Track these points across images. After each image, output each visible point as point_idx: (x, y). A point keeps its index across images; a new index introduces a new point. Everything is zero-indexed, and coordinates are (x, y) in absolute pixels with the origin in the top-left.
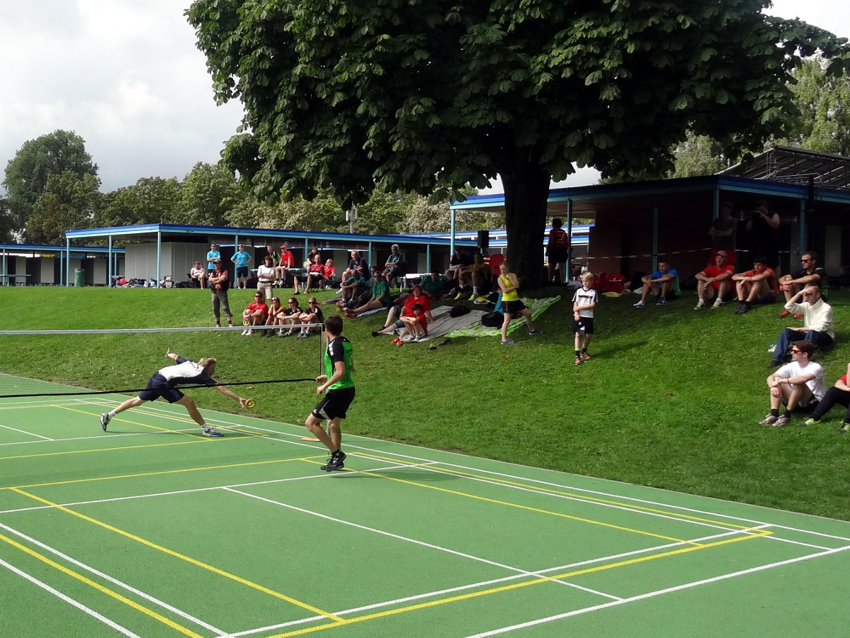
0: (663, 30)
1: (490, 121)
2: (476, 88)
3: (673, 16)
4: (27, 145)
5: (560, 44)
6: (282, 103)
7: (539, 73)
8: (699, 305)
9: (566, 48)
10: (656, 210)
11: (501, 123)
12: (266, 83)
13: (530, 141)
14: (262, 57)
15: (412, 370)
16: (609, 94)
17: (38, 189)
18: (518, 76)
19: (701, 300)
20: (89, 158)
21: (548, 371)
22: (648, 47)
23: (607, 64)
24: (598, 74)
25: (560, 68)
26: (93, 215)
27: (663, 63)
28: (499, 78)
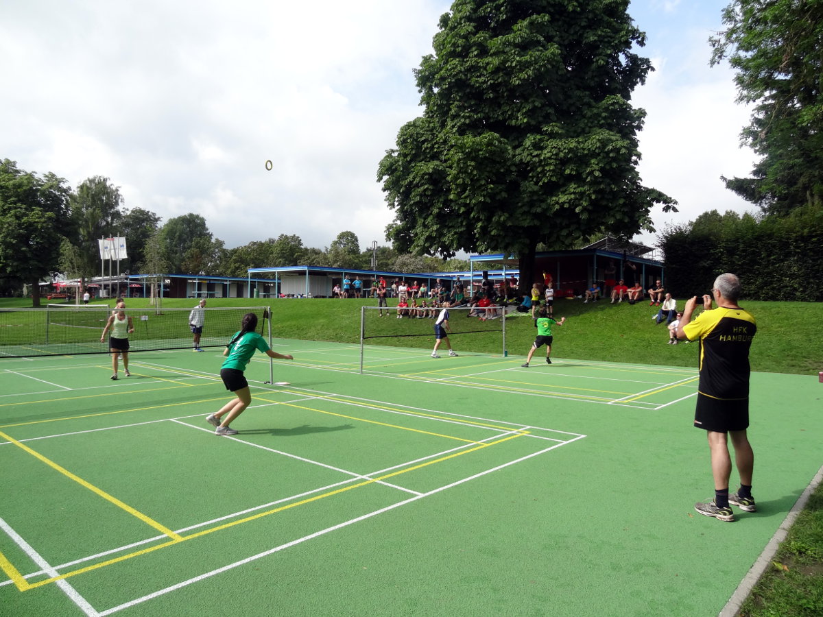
2: (525, 209)
3: (609, 185)
5: (563, 193)
7: (554, 205)
8: (612, 302)
9: (566, 195)
10: (558, 263)
11: (536, 225)
16: (584, 216)
18: (544, 206)
19: (613, 300)
20: (207, 229)
22: (600, 197)
23: (585, 204)
24: (580, 207)
25: (563, 203)
28: (536, 206)
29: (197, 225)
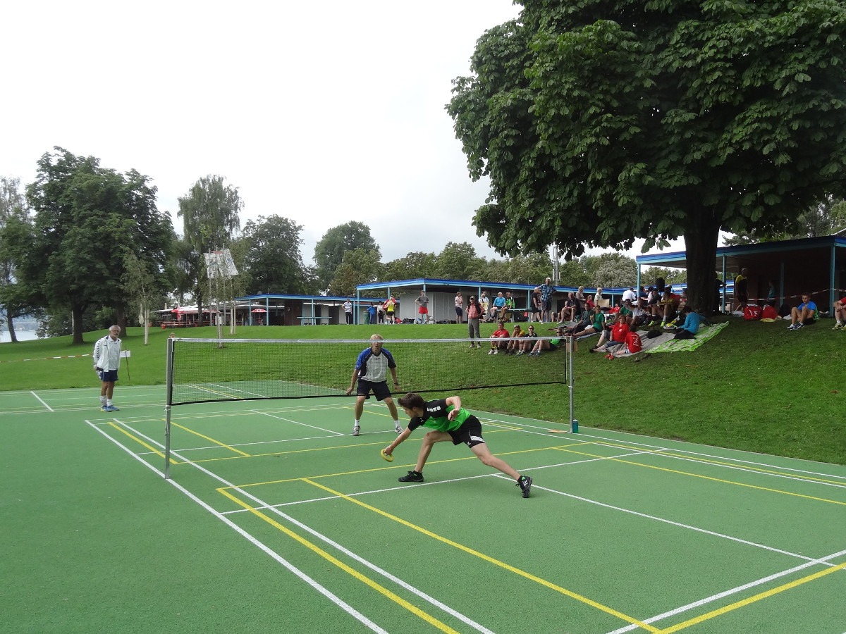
0: (821, 110)
1: (684, 182)
2: (674, 158)
3: (828, 100)
4: (330, 231)
5: (740, 123)
6: (524, 174)
7: (724, 148)
8: (836, 326)
9: (745, 126)
11: (693, 184)
12: (511, 157)
13: (714, 201)
14: (507, 137)
15: (625, 377)
17: (337, 262)
18: (707, 148)
20: (372, 240)
21: (731, 376)
22: (808, 125)
23: (779, 138)
24: (772, 145)
25: (740, 143)
26: (376, 279)
27: (819, 137)
28: (692, 150)
29: (359, 235)
